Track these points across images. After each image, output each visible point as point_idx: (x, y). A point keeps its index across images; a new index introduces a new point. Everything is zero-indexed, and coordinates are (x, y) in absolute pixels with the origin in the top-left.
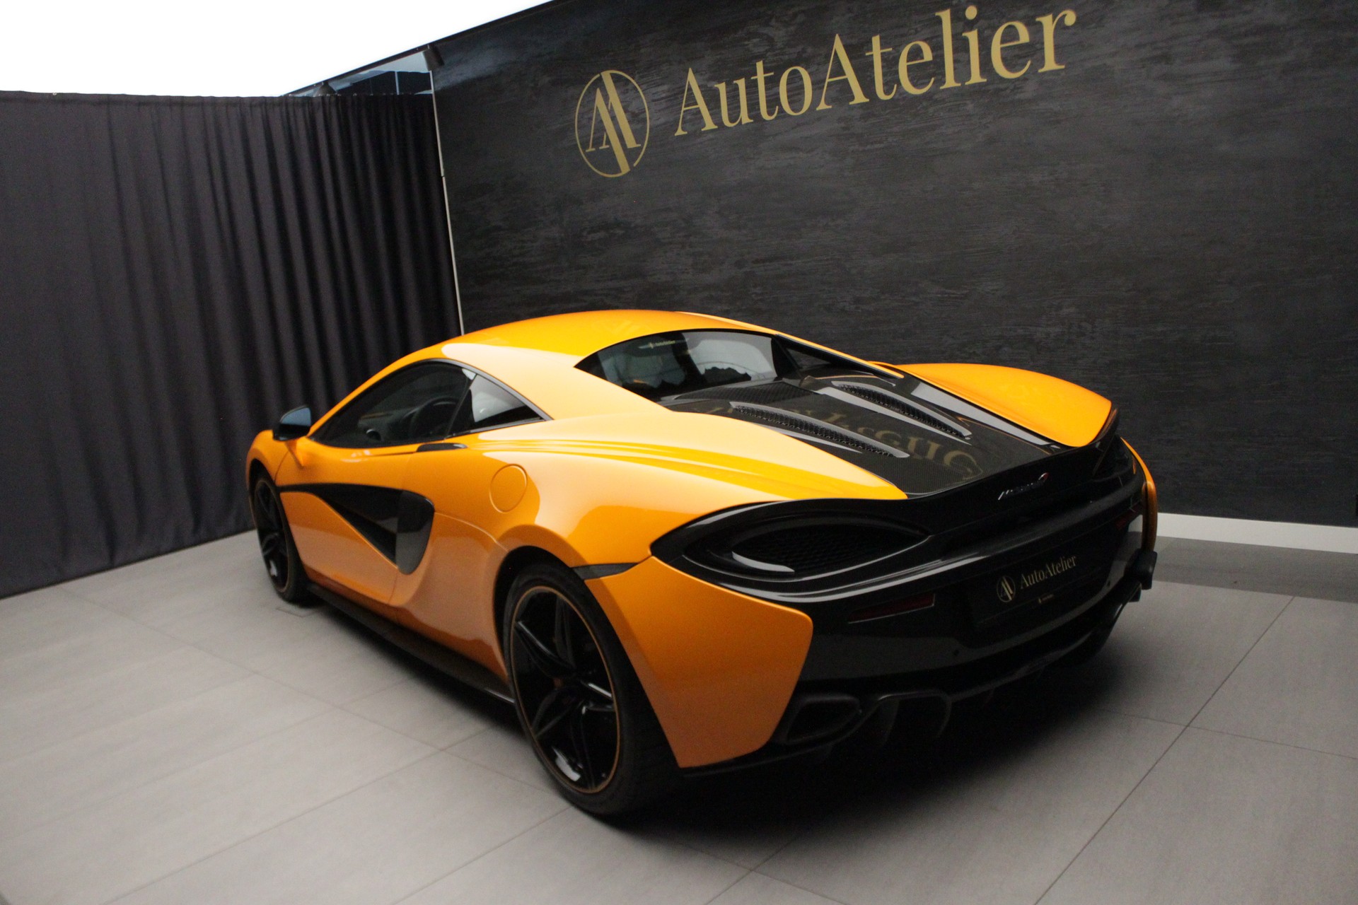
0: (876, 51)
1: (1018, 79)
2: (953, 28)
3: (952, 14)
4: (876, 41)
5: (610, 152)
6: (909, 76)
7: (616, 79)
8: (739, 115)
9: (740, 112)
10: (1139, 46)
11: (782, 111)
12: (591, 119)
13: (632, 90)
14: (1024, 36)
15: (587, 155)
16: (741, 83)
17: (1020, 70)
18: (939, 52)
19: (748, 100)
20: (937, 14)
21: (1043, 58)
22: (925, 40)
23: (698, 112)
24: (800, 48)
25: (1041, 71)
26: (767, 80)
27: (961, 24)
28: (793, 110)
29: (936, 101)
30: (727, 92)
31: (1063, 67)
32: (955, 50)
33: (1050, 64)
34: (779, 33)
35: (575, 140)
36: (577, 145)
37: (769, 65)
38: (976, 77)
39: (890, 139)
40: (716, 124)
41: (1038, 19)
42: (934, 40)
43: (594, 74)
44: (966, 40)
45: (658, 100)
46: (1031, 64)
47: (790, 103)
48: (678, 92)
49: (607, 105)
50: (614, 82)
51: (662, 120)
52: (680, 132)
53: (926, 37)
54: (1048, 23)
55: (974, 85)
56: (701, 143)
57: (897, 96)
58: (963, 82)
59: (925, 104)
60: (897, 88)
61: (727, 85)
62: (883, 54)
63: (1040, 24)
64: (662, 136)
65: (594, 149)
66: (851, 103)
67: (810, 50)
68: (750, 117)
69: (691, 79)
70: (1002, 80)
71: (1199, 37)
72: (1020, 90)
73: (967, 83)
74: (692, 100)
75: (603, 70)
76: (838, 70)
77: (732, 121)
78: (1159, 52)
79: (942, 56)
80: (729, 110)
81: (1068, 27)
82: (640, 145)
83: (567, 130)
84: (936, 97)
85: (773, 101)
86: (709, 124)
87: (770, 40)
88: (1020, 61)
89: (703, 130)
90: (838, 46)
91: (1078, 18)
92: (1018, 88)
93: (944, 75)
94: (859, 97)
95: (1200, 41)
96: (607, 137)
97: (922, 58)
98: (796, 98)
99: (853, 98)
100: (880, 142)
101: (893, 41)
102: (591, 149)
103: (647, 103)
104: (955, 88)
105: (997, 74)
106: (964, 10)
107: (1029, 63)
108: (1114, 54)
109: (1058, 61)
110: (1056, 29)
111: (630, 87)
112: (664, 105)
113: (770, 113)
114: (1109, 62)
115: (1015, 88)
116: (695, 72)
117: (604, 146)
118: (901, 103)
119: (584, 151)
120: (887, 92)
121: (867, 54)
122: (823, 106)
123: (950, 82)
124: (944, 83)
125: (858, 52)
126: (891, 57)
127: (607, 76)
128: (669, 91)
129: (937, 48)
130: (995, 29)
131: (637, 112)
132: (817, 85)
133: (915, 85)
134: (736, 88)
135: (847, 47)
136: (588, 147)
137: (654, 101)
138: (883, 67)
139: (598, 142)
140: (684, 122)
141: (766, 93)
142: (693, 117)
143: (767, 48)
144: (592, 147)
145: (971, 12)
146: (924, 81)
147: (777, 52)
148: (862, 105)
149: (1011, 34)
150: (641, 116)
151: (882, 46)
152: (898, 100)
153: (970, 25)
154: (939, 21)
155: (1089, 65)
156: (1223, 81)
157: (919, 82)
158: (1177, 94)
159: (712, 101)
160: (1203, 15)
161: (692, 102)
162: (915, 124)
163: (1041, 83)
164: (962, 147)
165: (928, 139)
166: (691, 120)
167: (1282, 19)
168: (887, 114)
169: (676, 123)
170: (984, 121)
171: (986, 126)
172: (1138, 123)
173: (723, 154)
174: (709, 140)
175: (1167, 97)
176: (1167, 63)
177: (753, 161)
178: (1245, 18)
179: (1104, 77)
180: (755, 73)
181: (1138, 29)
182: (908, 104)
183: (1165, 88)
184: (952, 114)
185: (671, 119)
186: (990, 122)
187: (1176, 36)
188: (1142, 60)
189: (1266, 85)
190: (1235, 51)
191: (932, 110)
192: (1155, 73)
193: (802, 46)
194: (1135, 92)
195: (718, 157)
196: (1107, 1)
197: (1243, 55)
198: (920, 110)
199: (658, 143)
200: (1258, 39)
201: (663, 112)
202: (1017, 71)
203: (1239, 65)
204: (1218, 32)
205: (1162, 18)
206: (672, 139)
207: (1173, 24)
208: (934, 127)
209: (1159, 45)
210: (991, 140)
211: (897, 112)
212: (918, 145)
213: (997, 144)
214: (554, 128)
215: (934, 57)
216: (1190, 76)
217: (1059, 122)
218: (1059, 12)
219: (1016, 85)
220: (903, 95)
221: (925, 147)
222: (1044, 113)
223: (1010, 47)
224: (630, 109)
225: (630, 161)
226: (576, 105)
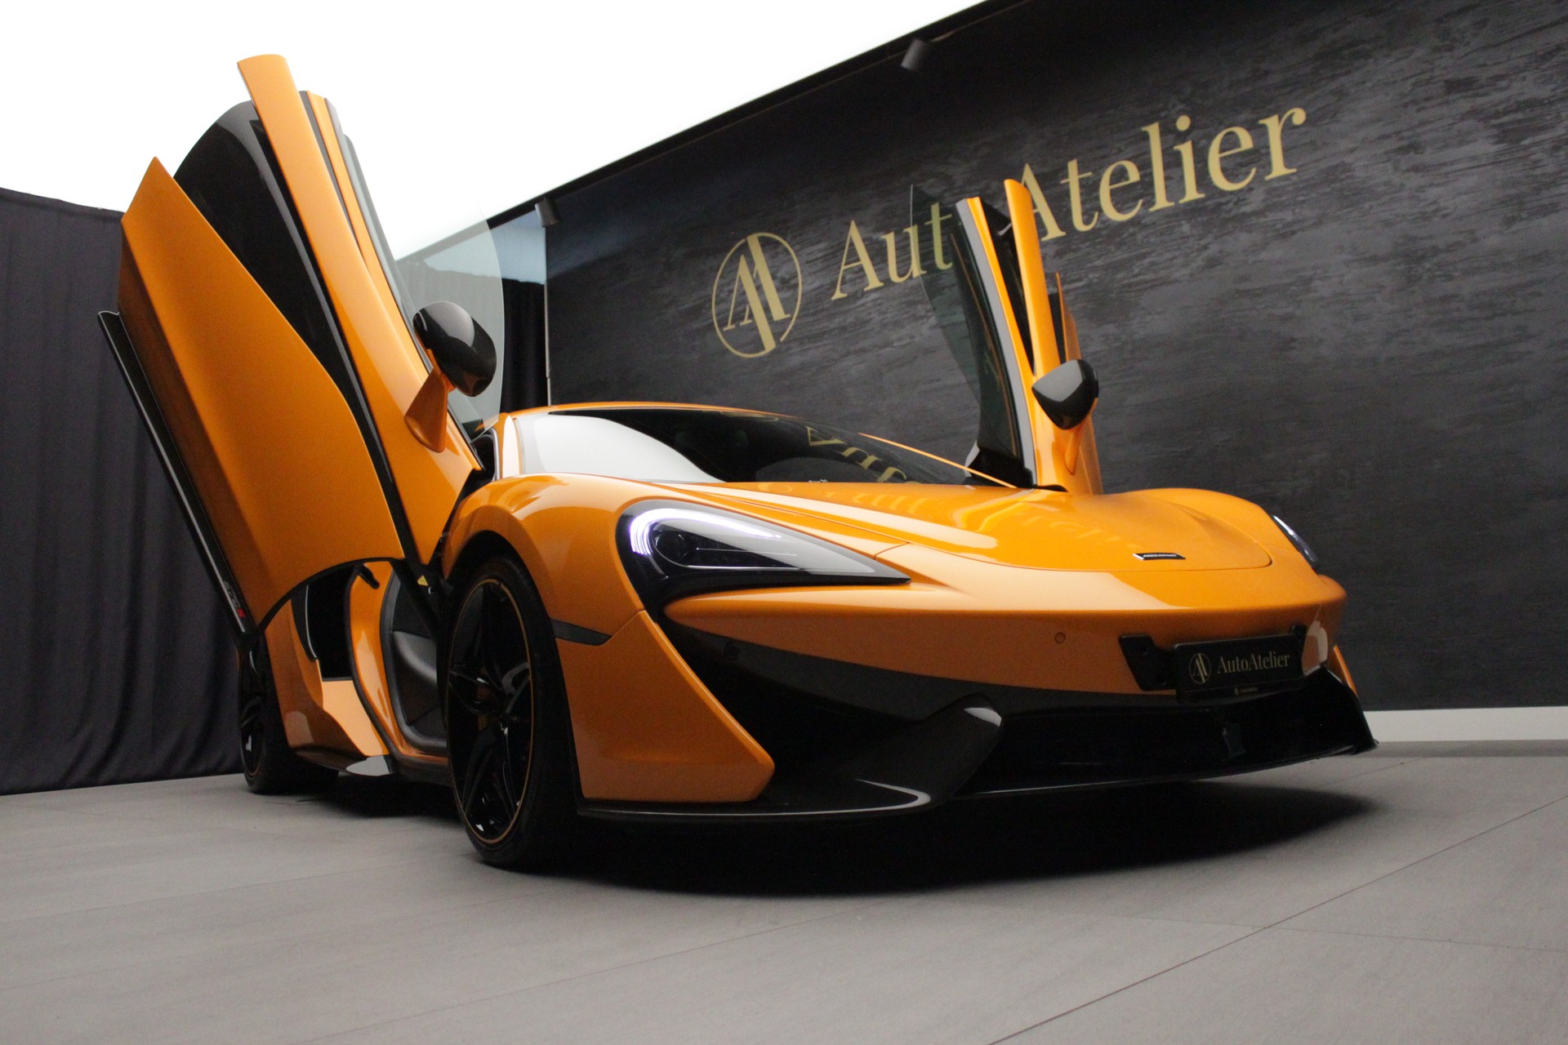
0: (1074, 177)
1: (1241, 191)
2: (1163, 143)
3: (1161, 127)
4: (1073, 166)
5: (753, 327)
6: (1112, 200)
7: (765, 243)
8: (909, 268)
9: (910, 264)
10: (1383, 137)
12: (731, 291)
13: (782, 253)
14: (1246, 141)
15: (726, 334)
17: (1244, 179)
18: (1147, 171)
19: (921, 249)
20: (1144, 129)
21: (1270, 164)
22: (1130, 159)
23: (861, 269)
24: (981, 185)
25: (1268, 178)
26: (944, 224)
27: (1171, 137)
29: (1145, 226)
30: (896, 243)
31: (1294, 170)
32: (1167, 166)
33: (1279, 168)
34: (958, 171)
35: (711, 318)
36: (713, 323)
37: (946, 207)
38: (1192, 193)
39: (1091, 276)
40: (881, 281)
41: (1261, 122)
42: (1141, 158)
43: (738, 240)
44: (1178, 154)
45: (813, 261)
46: (1257, 172)
48: (838, 249)
49: (752, 273)
50: (763, 246)
51: (817, 284)
52: (838, 295)
53: (1129, 156)
54: (1273, 125)
55: (1189, 204)
56: (862, 305)
57: (1098, 226)
58: (1176, 201)
59: (1131, 230)
60: (1099, 216)
61: (896, 234)
62: (1081, 180)
63: (1264, 126)
64: (817, 304)
65: (733, 326)
66: (1043, 239)
67: (994, 185)
68: (923, 268)
69: (855, 234)
70: (1223, 193)
71: (1451, 121)
72: (1245, 202)
73: (1182, 201)
74: (853, 255)
75: (750, 233)
77: (901, 275)
78: (1404, 143)
79: (1151, 175)
80: (897, 263)
81: (1297, 127)
82: (789, 316)
83: (700, 309)
84: (1143, 222)
86: (873, 281)
87: (948, 179)
88: (1244, 170)
89: (865, 289)
90: (1028, 177)
91: (1308, 115)
92: (1243, 200)
93: (1153, 195)
94: (1054, 231)
95: (1452, 124)
96: (750, 310)
97: (1127, 179)
99: (1045, 233)
100: (1080, 280)
101: (1092, 165)
102: (730, 327)
103: (801, 265)
104: (1168, 208)
105: (1215, 187)
106: (1175, 121)
107: (1253, 171)
108: (1352, 151)
109: (1288, 165)
110: (1283, 131)
111: (780, 250)
112: (820, 265)
113: (947, 262)
114: (1348, 159)
115: (1239, 200)
116: (858, 225)
117: (746, 321)
118: (1104, 233)
119: (721, 331)
120: (1087, 222)
121: (1063, 182)
123: (1161, 201)
124: (1153, 204)
125: (1051, 181)
126: (1090, 182)
127: (753, 241)
128: (826, 249)
129: (1145, 166)
130: (1211, 138)
131: (787, 277)
133: (1119, 210)
134: (907, 237)
135: (1038, 177)
136: (726, 324)
137: (808, 262)
138: (1081, 194)
139: (738, 317)
140: (843, 283)
141: (942, 239)
142: (854, 276)
143: (944, 188)
144: (732, 323)
145: (1183, 123)
146: (1131, 204)
147: (956, 191)
148: (1057, 241)
149: (1231, 142)
150: (793, 282)
151: (1080, 172)
152: (1100, 229)
153: (1182, 137)
154: (1146, 137)
155: (1323, 165)
156: (1484, 165)
157: (1125, 207)
158: (1431, 185)
159: (878, 254)
160: (1451, 97)
161: (854, 259)
162: (1119, 255)
163: (1268, 192)
164: (1177, 275)
165: (1136, 271)
166: (851, 280)
167: (1545, 92)
168: (1087, 247)
169: (833, 285)
170: (1203, 242)
171: (1206, 247)
172: (1387, 224)
173: (889, 315)
174: (873, 300)
175: (1421, 189)
176: (1416, 153)
177: (925, 320)
178: (1503, 95)
179: (1343, 176)
180: (930, 218)
181: (1379, 120)
182: (1111, 233)
183: (1415, 180)
184: (1166, 238)
185: (828, 281)
186: (1209, 243)
187: (1423, 123)
188: (1386, 153)
189: (1536, 164)
190: (1495, 132)
191: (1139, 237)
192: (1404, 167)
193: (985, 182)
194: (1382, 188)
195: (883, 319)
196: (1341, 93)
197: (1505, 135)
198: (1126, 238)
199: (811, 311)
200: (1519, 116)
201: (818, 274)
202: (1239, 181)
203: (1501, 146)
204: (1474, 113)
205: (1406, 105)
206: (828, 306)
207: (1418, 111)
208: (1144, 256)
209: (1405, 134)
210: (1212, 263)
211: (1100, 243)
212: (1124, 278)
213: (1219, 267)
214: (686, 306)
215: (1141, 176)
216: (1445, 164)
217: (1293, 233)
218: (1285, 112)
219: (1239, 197)
220: (1106, 223)
221: (1132, 280)
222: (1274, 225)
223: (1230, 156)
224: (779, 275)
225: (776, 336)
226: (715, 278)
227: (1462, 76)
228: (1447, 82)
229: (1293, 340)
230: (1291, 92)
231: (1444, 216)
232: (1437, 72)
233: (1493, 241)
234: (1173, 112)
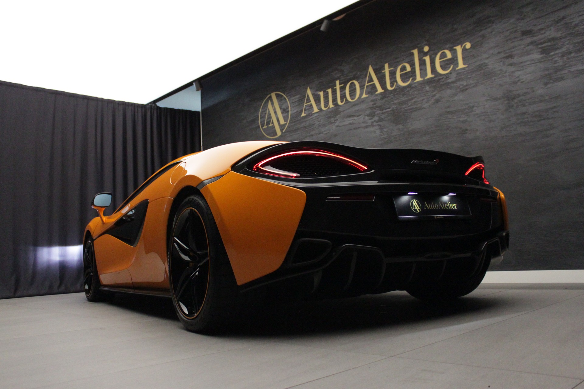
0: (387, 70)
1: (447, 74)
2: (419, 56)
3: (418, 50)
4: (386, 66)
5: (273, 127)
6: (401, 78)
7: (278, 96)
8: (328, 105)
9: (329, 103)
10: (499, 53)
11: (347, 100)
12: (266, 114)
14: (449, 55)
15: (263, 129)
16: (330, 91)
17: (448, 69)
18: (413, 67)
19: (332, 98)
20: (412, 51)
21: (458, 63)
22: (407, 63)
23: (311, 105)
24: (354, 73)
25: (457, 69)
26: (341, 88)
27: (422, 54)
28: (352, 99)
29: (413, 88)
30: (324, 95)
31: (467, 66)
32: (420, 65)
33: (461, 65)
34: (346, 68)
35: (259, 124)
36: (259, 126)
37: (341, 81)
38: (430, 75)
39: (393, 107)
40: (318, 109)
41: (455, 48)
42: (411, 62)
43: (269, 94)
44: (424, 61)
46: (453, 67)
47: (350, 96)
48: (303, 98)
49: (273, 107)
50: (276, 97)
51: (295, 111)
52: (303, 115)
53: (407, 61)
54: (459, 49)
55: (429, 79)
56: (312, 118)
57: (396, 88)
58: (424, 78)
59: (408, 89)
60: (396, 84)
61: (324, 92)
62: (390, 71)
63: (455, 50)
64: (296, 118)
65: (266, 127)
66: (376, 93)
67: (358, 73)
68: (333, 105)
69: (309, 92)
70: (441, 75)
71: (523, 46)
72: (449, 78)
73: (426, 78)
74: (309, 100)
75: (272, 92)
76: (371, 80)
77: (325, 107)
78: (507, 55)
79: (415, 68)
80: (324, 102)
81: (467, 50)
82: (286, 123)
83: (255, 120)
84: (412, 86)
85: (343, 97)
86: (316, 109)
87: (342, 71)
88: (448, 66)
89: (313, 112)
90: (371, 70)
91: (471, 45)
92: (449, 77)
93: (415, 76)
94: (380, 90)
95: (524, 47)
96: (272, 121)
97: (406, 70)
98: (353, 93)
99: (377, 91)
100: (389, 108)
101: (394, 65)
102: (265, 127)
103: (290, 104)
104: (421, 81)
105: (438, 73)
106: (423, 48)
108: (488, 58)
109: (464, 64)
110: (463, 51)
111: (283, 98)
112: (297, 104)
113: (342, 102)
114: (486, 61)
115: (446, 78)
116: (310, 89)
117: (271, 125)
118: (398, 90)
119: (262, 128)
120: (392, 86)
121: (383, 71)
122: (364, 96)
123: (419, 78)
124: (416, 79)
125: (379, 71)
126: (393, 71)
127: (273, 95)
128: (299, 98)
129: (412, 65)
130: (436, 54)
131: (285, 108)
132: (362, 87)
133: (404, 82)
134: (328, 93)
135: (374, 70)
136: (264, 126)
137: (293, 103)
138: (390, 76)
139: (268, 123)
140: (305, 110)
141: (340, 93)
142: (309, 108)
143: (340, 74)
145: (426, 49)
146: (407, 80)
147: (345, 76)
148: (381, 94)
149: (443, 55)
150: (287, 110)
151: (389, 68)
153: (426, 54)
154: (413, 54)
155: (478, 63)
156: (537, 63)
157: (406, 80)
158: (517, 71)
159: (317, 100)
160: (525, 37)
161: (309, 101)
162: (404, 99)
163: (458, 74)
164: (424, 106)
165: (410, 104)
166: (308, 109)
167: (558, 34)
168: (392, 96)
169: (301, 111)
170: (434, 93)
171: (435, 95)
172: (501, 85)
173: (321, 122)
174: (316, 117)
175: (513, 72)
176: (511, 59)
177: (334, 124)
178: (543, 36)
179: (484, 68)
180: (335, 86)
181: (497, 46)
182: (400, 90)
183: (511, 69)
184: (420, 92)
185: (300, 110)
186: (436, 94)
187: (514, 47)
188: (500, 58)
189: (555, 62)
190: (540, 50)
191: (411, 92)
192: (507, 63)
193: (355, 72)
194: (499, 72)
195: (319, 124)
196: (483, 37)
197: (544, 51)
198: (406, 92)
199: (294, 121)
200: (549, 44)
201: (296, 107)
202: (447, 70)
203: (543, 55)
204: (531, 43)
205: (507, 41)
206: (300, 119)
207: (512, 42)
208: (412, 99)
209: (507, 51)
210: (437, 101)
211: (396, 94)
212: (405, 107)
213: (440, 103)
214: (250, 119)
215: (411, 69)
216: (522, 63)
217: (466, 89)
218: (463, 44)
219: (447, 76)
220: (398, 87)
221: (408, 108)
222: (459, 87)
223: (444, 61)
224: (282, 107)
225: (281, 130)
226: (260, 108)
227: (528, 29)
228: (522, 31)
229: (467, 130)
230: (465, 37)
231: (522, 82)
232: (519, 28)
233: (539, 92)
234: (423, 44)
